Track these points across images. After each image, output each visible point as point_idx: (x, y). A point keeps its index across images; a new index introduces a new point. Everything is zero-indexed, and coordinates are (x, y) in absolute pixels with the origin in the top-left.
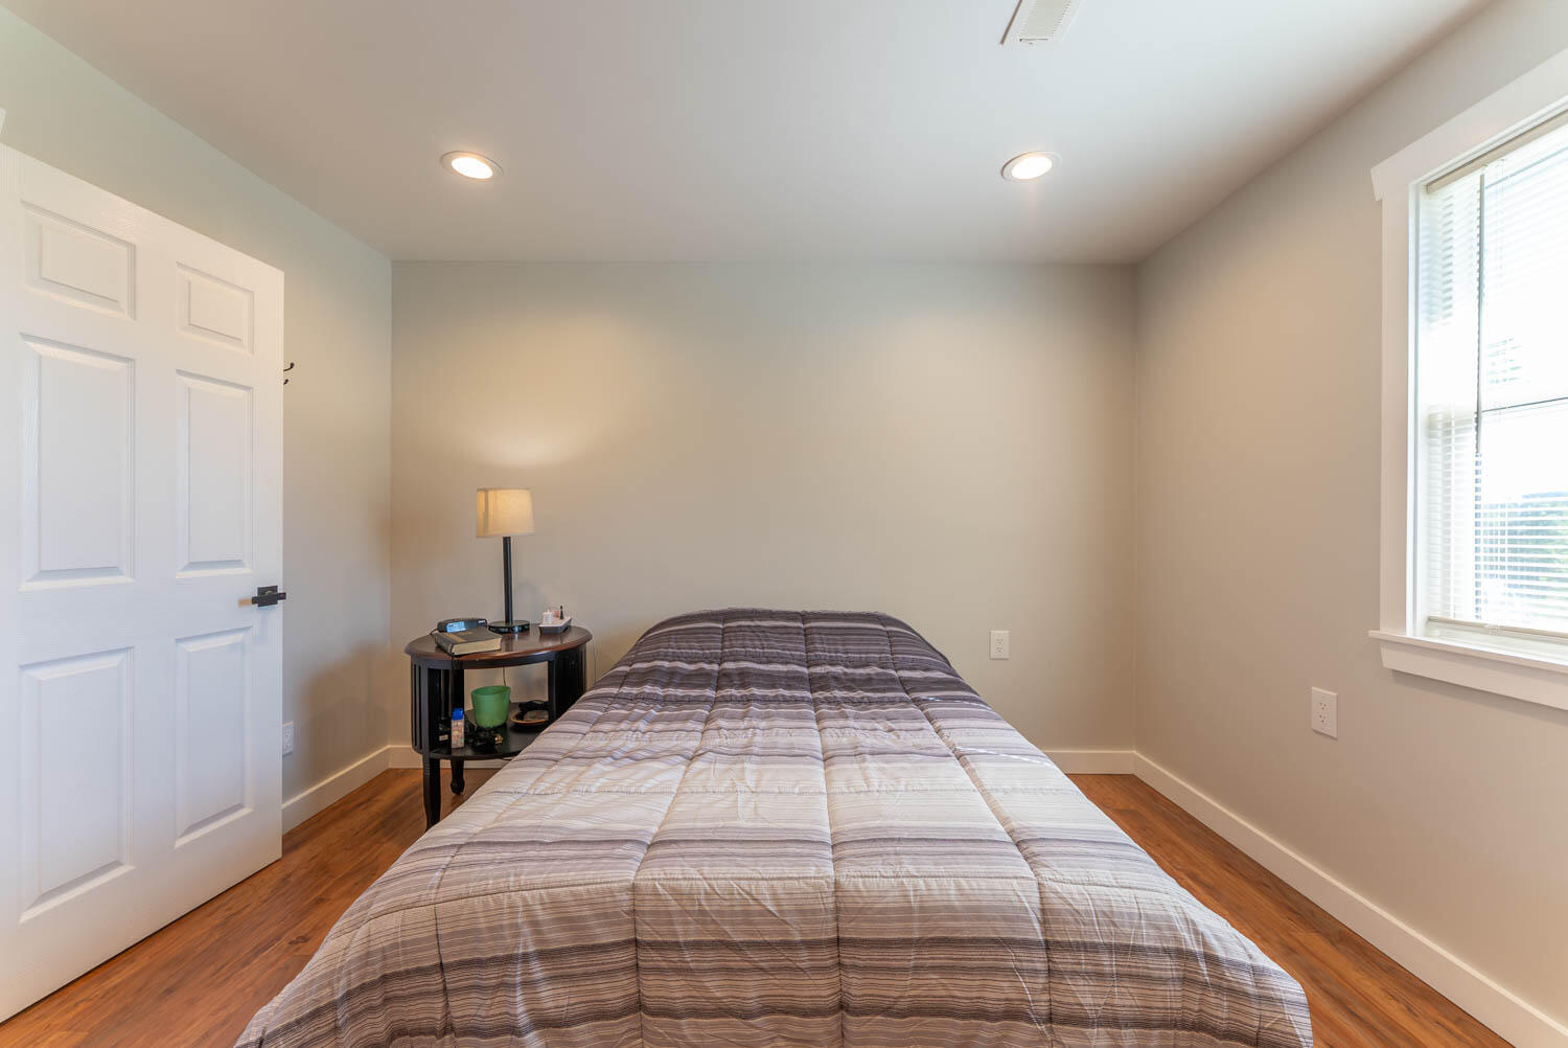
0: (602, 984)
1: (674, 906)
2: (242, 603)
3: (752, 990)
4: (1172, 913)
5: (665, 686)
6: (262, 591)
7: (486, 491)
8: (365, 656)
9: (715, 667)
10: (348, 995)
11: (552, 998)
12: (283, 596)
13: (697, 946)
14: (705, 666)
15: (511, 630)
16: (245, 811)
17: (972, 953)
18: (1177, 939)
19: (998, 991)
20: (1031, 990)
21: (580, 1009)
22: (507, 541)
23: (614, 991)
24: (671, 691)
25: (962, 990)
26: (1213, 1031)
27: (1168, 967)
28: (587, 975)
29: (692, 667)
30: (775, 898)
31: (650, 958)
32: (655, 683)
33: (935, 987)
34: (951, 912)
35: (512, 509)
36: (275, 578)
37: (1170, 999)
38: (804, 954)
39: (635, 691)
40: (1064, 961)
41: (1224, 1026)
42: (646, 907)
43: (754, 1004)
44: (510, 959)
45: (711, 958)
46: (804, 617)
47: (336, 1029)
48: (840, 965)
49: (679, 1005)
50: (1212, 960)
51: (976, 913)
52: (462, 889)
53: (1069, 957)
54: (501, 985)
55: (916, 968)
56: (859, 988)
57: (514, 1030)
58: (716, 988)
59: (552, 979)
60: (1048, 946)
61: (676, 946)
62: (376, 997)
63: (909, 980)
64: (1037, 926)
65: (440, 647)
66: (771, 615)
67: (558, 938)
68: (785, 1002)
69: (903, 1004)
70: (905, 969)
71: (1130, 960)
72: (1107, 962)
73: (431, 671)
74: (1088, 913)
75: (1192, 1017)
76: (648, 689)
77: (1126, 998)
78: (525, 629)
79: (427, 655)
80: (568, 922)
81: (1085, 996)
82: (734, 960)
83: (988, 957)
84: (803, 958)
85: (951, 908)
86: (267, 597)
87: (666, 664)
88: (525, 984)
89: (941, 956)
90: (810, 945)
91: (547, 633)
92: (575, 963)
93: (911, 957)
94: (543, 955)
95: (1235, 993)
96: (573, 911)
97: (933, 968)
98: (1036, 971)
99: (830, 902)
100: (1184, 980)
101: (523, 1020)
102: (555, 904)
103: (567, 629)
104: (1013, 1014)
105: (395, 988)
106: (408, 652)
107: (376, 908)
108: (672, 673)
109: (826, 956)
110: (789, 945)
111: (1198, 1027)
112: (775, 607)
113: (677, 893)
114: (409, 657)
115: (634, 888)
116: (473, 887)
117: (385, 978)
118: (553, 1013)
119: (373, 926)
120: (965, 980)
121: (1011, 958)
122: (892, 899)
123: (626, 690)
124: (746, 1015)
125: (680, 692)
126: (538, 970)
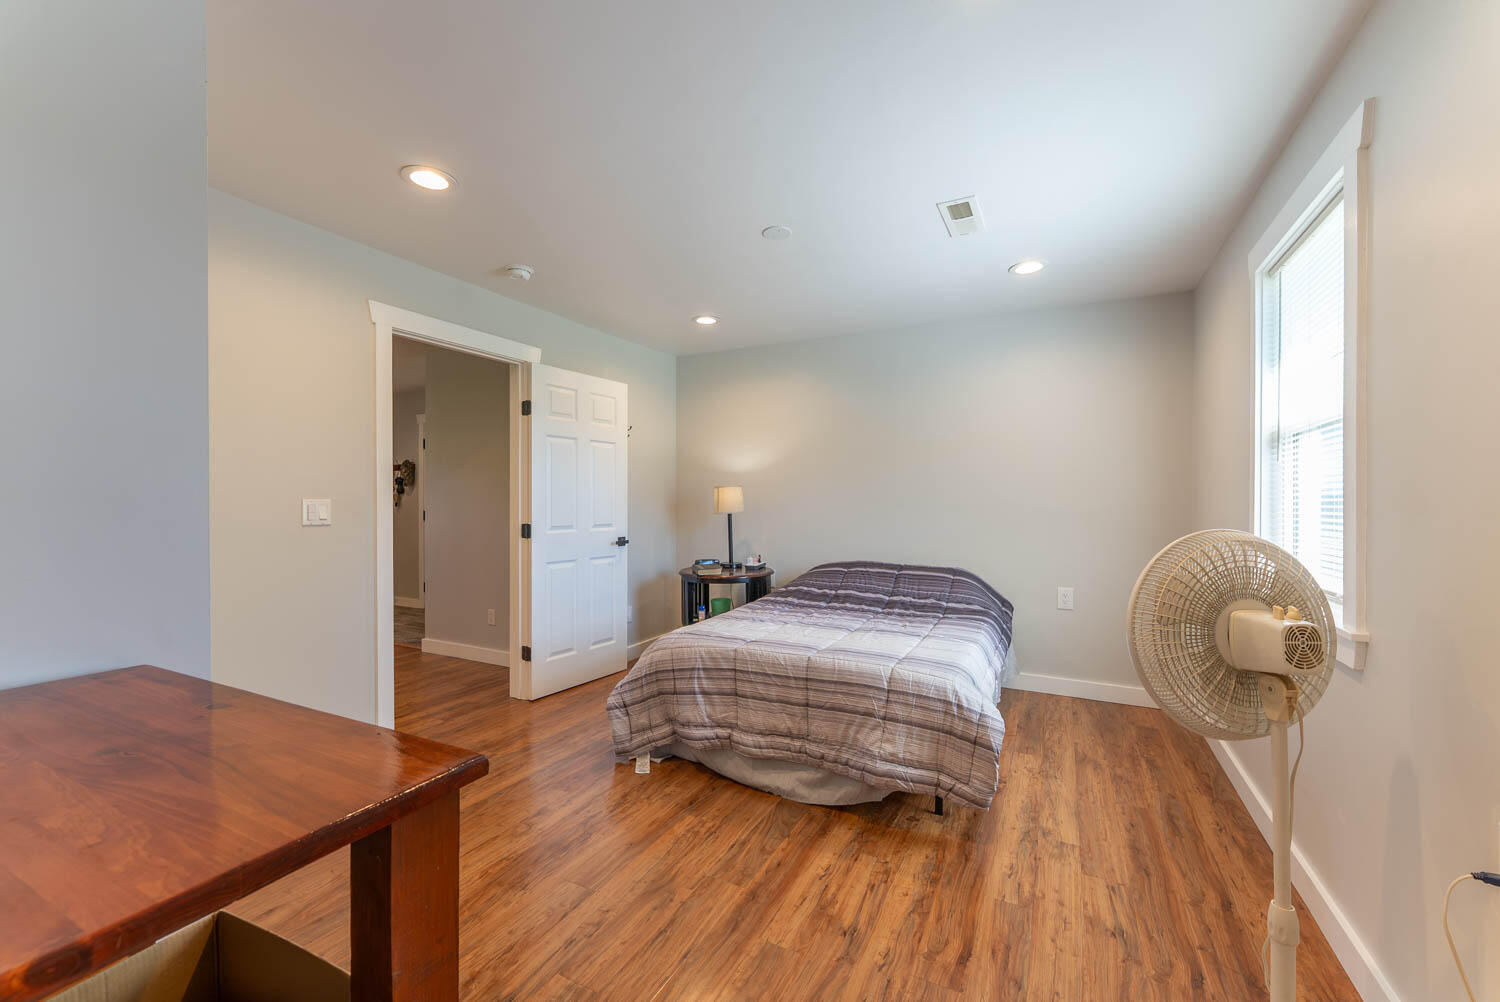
0: (723, 682)
1: (748, 658)
2: (612, 544)
3: (773, 692)
4: (949, 687)
5: (799, 599)
6: (619, 539)
7: (718, 488)
8: (663, 576)
9: (833, 592)
10: (646, 675)
11: (707, 684)
12: (627, 542)
13: (756, 673)
14: (827, 591)
15: (731, 566)
16: (612, 642)
17: (855, 688)
18: (946, 696)
19: (863, 705)
20: (876, 706)
21: (715, 691)
22: (730, 516)
23: (727, 686)
24: (802, 601)
25: (850, 702)
26: (955, 735)
27: (940, 706)
28: (718, 679)
29: (820, 591)
30: (785, 660)
31: (740, 676)
32: (795, 597)
33: (840, 700)
34: (851, 673)
35: (732, 498)
36: (624, 534)
37: (938, 719)
38: (793, 681)
39: (783, 599)
40: (893, 697)
41: (960, 733)
42: (739, 657)
43: (775, 698)
44: (693, 669)
45: (760, 679)
46: (901, 568)
47: (642, 686)
48: (807, 689)
49: (748, 694)
50: (960, 707)
51: (860, 674)
52: (680, 645)
53: (896, 696)
54: (690, 678)
55: (833, 692)
56: (813, 697)
57: (694, 693)
58: (761, 689)
59: (707, 678)
60: (889, 691)
61: (748, 672)
62: (654, 678)
63: (830, 696)
64: (885, 683)
65: (694, 572)
66: (880, 565)
67: (710, 665)
68: (786, 700)
69: (828, 705)
70: (829, 692)
71: (921, 700)
72: (913, 701)
73: (689, 583)
74: (908, 681)
75: (946, 728)
76: (789, 599)
77: (916, 715)
78: (739, 567)
79: (689, 575)
80: (713, 659)
81: (898, 711)
82: (768, 680)
83: (861, 691)
84: (793, 683)
85: (851, 672)
86: (622, 542)
87: (805, 588)
88: (698, 678)
89: (845, 689)
90: (796, 678)
91: (749, 569)
92: (714, 674)
93: (832, 688)
94: (705, 669)
95: (967, 720)
96: (715, 655)
97: (841, 693)
98: (881, 699)
99: (805, 664)
100: (946, 713)
101: (697, 690)
102: (708, 653)
103: (762, 568)
104: (869, 714)
105: (660, 676)
106: (680, 573)
107: (655, 648)
108: (807, 593)
109: (801, 684)
110: (788, 677)
111: (950, 733)
112: (884, 561)
113: (750, 654)
114: (680, 577)
115: (735, 650)
116: (683, 645)
117: (657, 672)
118: (707, 690)
119: (653, 654)
120: (851, 699)
121: (871, 693)
122: (829, 666)
123: (778, 599)
124: (771, 701)
125: (806, 602)
126: (702, 673)
